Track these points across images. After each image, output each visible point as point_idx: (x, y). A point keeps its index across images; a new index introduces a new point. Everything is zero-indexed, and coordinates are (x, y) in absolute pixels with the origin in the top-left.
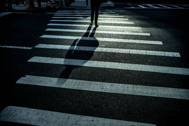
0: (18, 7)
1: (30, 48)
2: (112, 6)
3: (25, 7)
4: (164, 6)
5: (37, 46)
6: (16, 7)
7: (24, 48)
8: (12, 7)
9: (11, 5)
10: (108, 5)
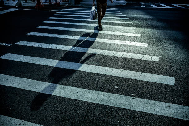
0: (27, 4)
1: (9, 45)
2: (123, 4)
3: (33, 4)
4: (178, 6)
5: (17, 44)
6: (25, 4)
7: (5, 44)
8: (21, 4)
9: (21, 2)
10: (119, 3)
